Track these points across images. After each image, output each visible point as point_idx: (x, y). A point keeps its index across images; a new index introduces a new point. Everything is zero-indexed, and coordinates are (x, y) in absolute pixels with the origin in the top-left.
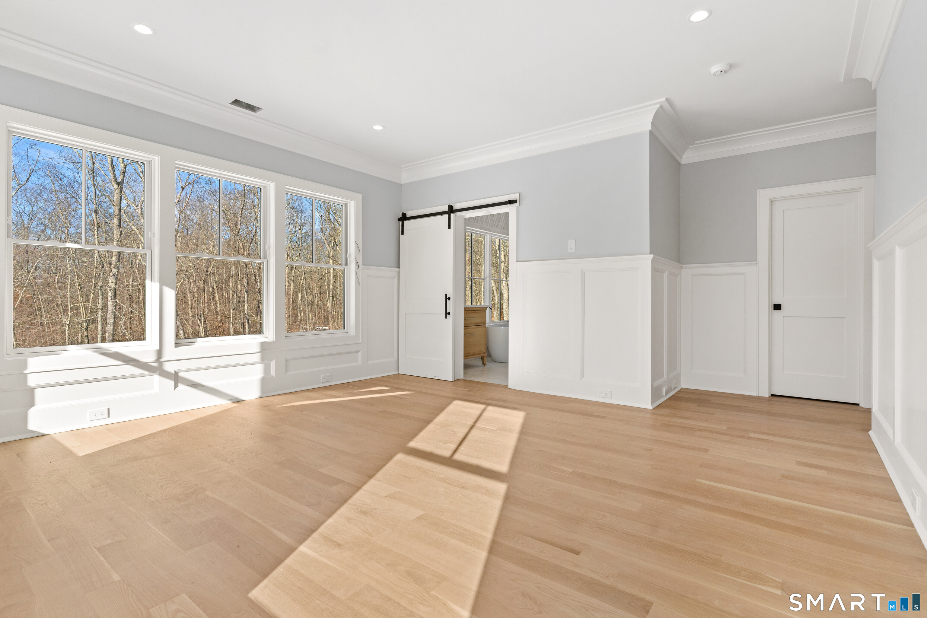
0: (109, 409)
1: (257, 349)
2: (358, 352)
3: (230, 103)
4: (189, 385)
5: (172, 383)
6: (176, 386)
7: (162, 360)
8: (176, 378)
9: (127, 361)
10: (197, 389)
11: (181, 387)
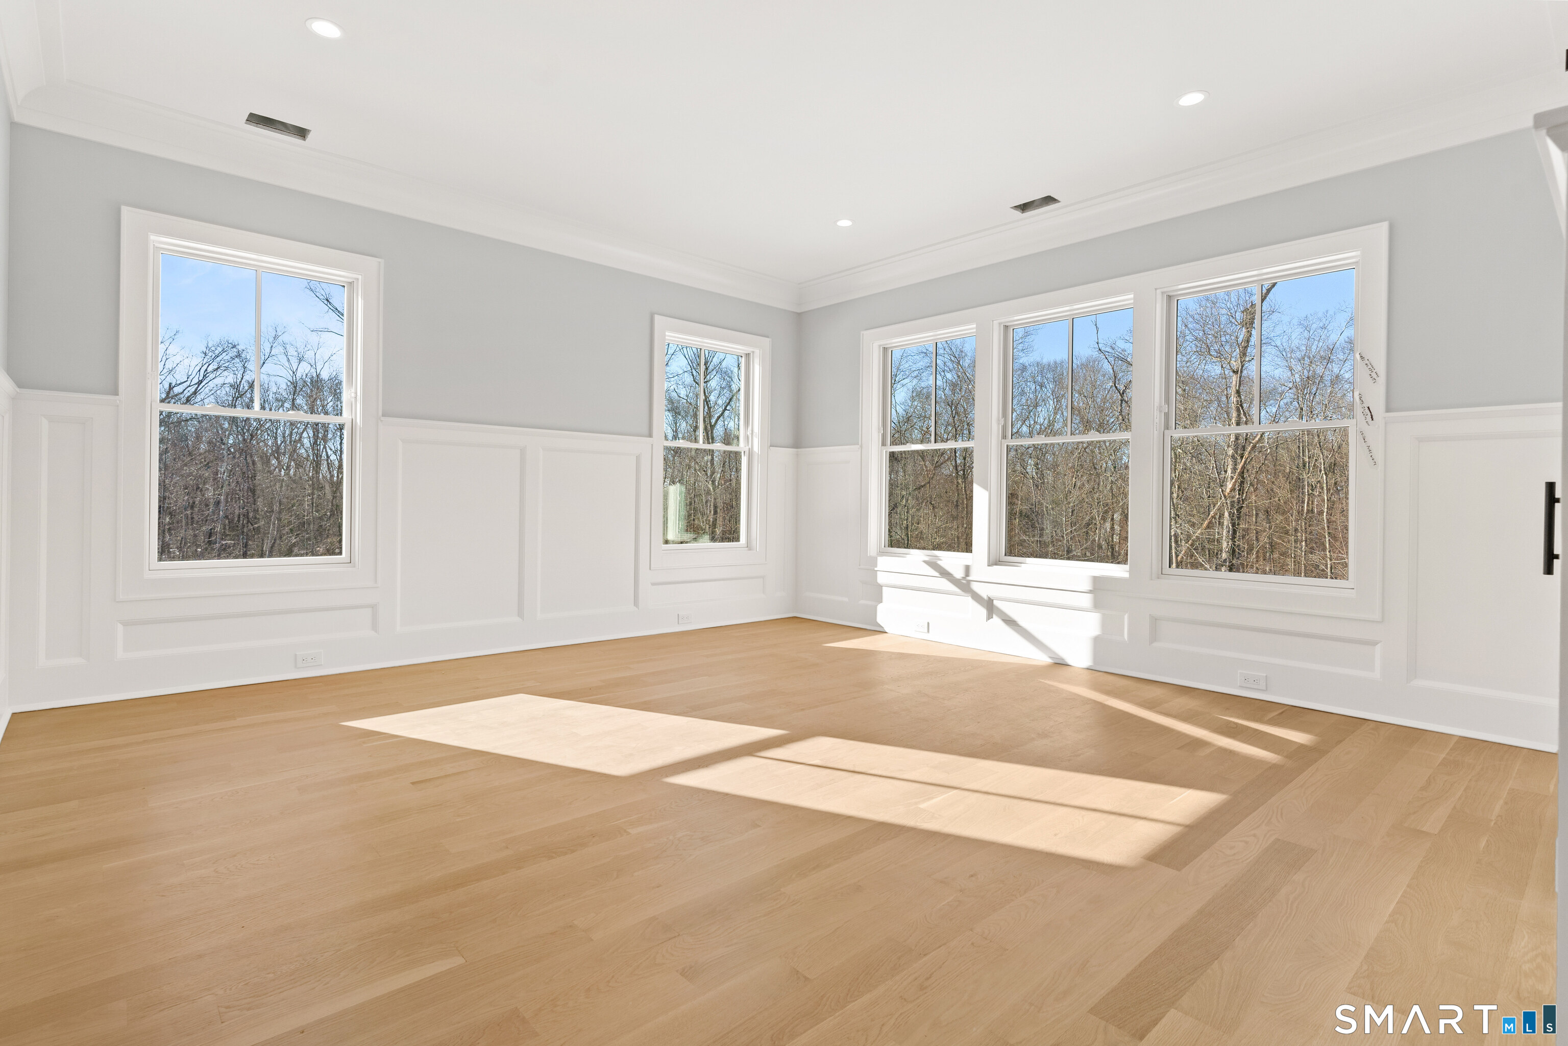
0: (928, 623)
1: (1087, 586)
2: (1374, 643)
3: (1011, 208)
4: (1003, 620)
5: (983, 612)
6: (989, 617)
7: (969, 578)
8: (990, 606)
9: (943, 574)
10: (1011, 628)
11: (996, 620)
